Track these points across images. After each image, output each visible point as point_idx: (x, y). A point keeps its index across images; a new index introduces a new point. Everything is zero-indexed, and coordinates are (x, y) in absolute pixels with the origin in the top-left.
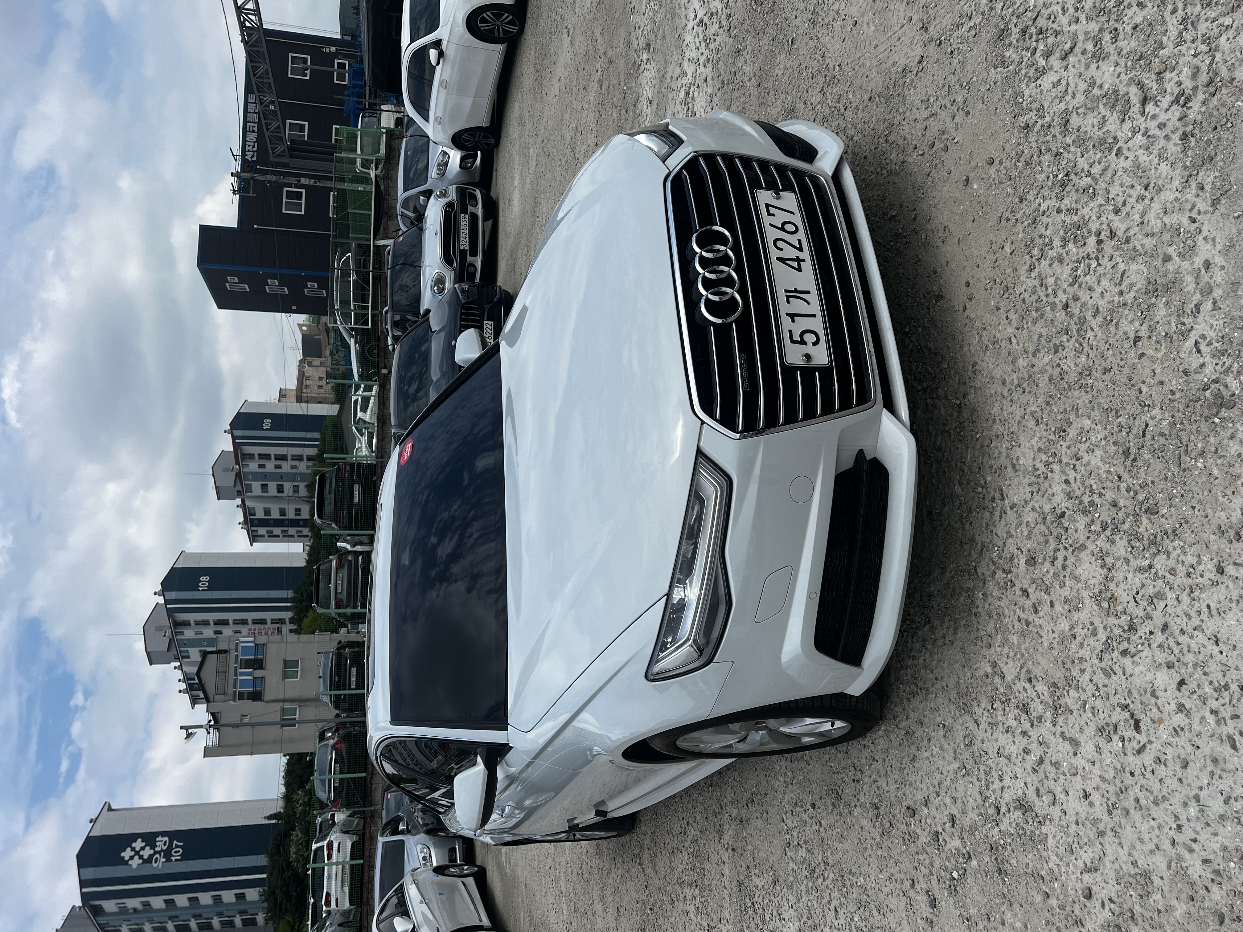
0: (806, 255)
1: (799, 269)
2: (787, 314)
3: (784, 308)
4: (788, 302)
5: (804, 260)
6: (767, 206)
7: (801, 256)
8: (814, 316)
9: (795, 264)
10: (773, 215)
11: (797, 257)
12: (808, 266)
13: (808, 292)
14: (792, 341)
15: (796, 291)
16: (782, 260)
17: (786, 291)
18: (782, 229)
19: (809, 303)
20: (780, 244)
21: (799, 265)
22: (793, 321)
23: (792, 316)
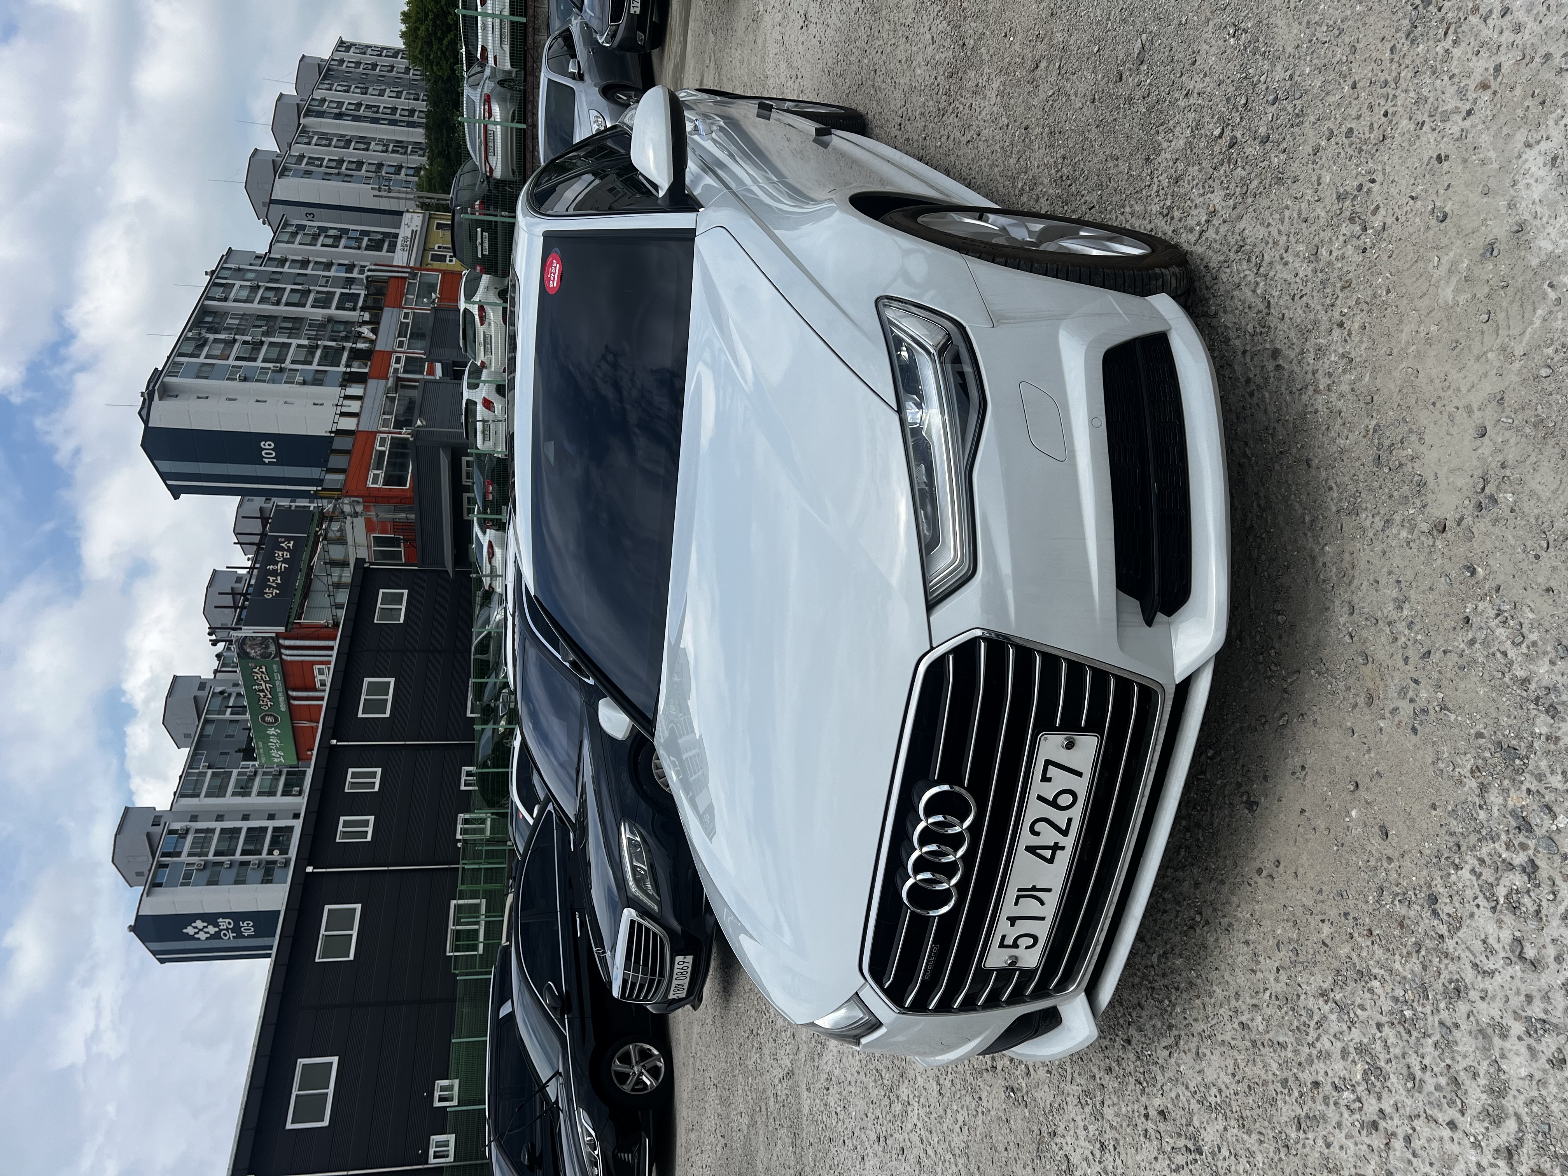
0: (1069, 842)
1: (1051, 861)
2: (1008, 918)
3: (1008, 908)
4: (1016, 904)
5: (1063, 848)
6: (1048, 763)
7: (1062, 840)
8: (1043, 919)
9: (1048, 854)
10: (1049, 780)
11: (1056, 844)
12: (1063, 859)
13: (1049, 890)
14: (1002, 945)
15: (1034, 888)
16: (1031, 849)
17: (1019, 890)
18: (1054, 804)
19: (1042, 903)
20: (1040, 827)
21: (1053, 855)
22: (1012, 925)
23: (1013, 920)
